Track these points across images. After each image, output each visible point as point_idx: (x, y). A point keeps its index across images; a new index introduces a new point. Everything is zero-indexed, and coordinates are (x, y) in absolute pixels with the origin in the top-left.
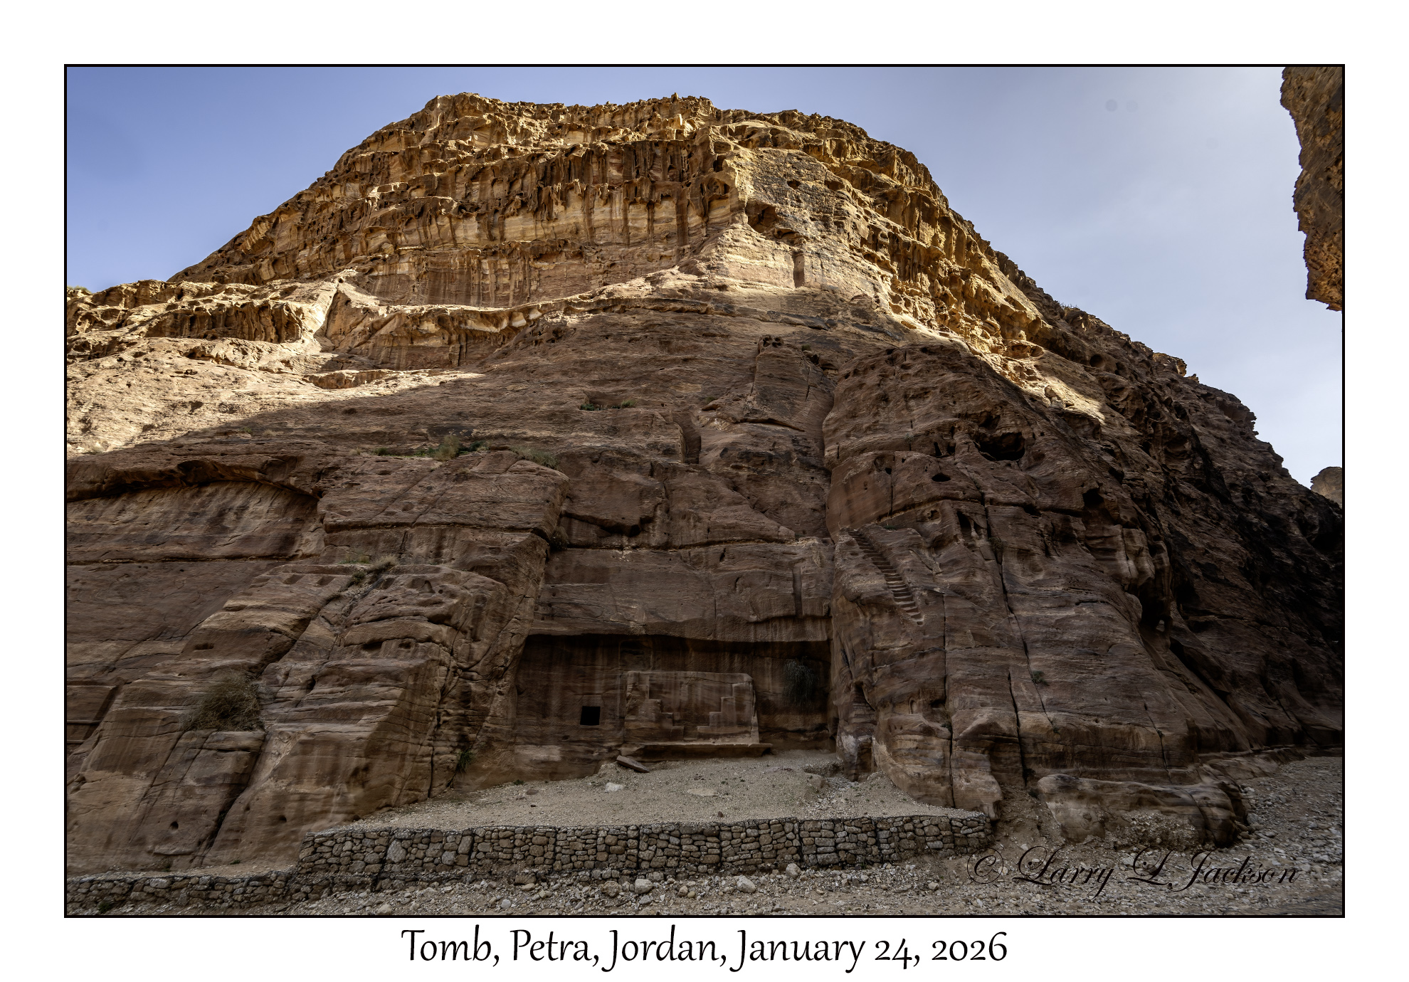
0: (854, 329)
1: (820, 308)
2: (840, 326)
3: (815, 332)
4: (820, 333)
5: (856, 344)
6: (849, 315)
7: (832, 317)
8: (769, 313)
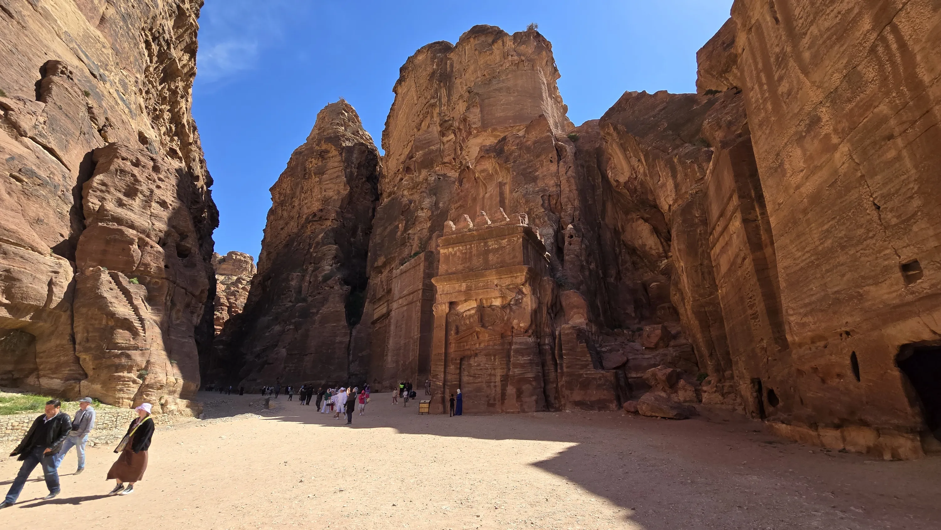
0: (115, 95)
1: (102, 59)
2: (108, 85)
3: (92, 77)
4: (94, 81)
5: (112, 108)
6: (117, 81)
7: (107, 73)
8: (66, 32)
